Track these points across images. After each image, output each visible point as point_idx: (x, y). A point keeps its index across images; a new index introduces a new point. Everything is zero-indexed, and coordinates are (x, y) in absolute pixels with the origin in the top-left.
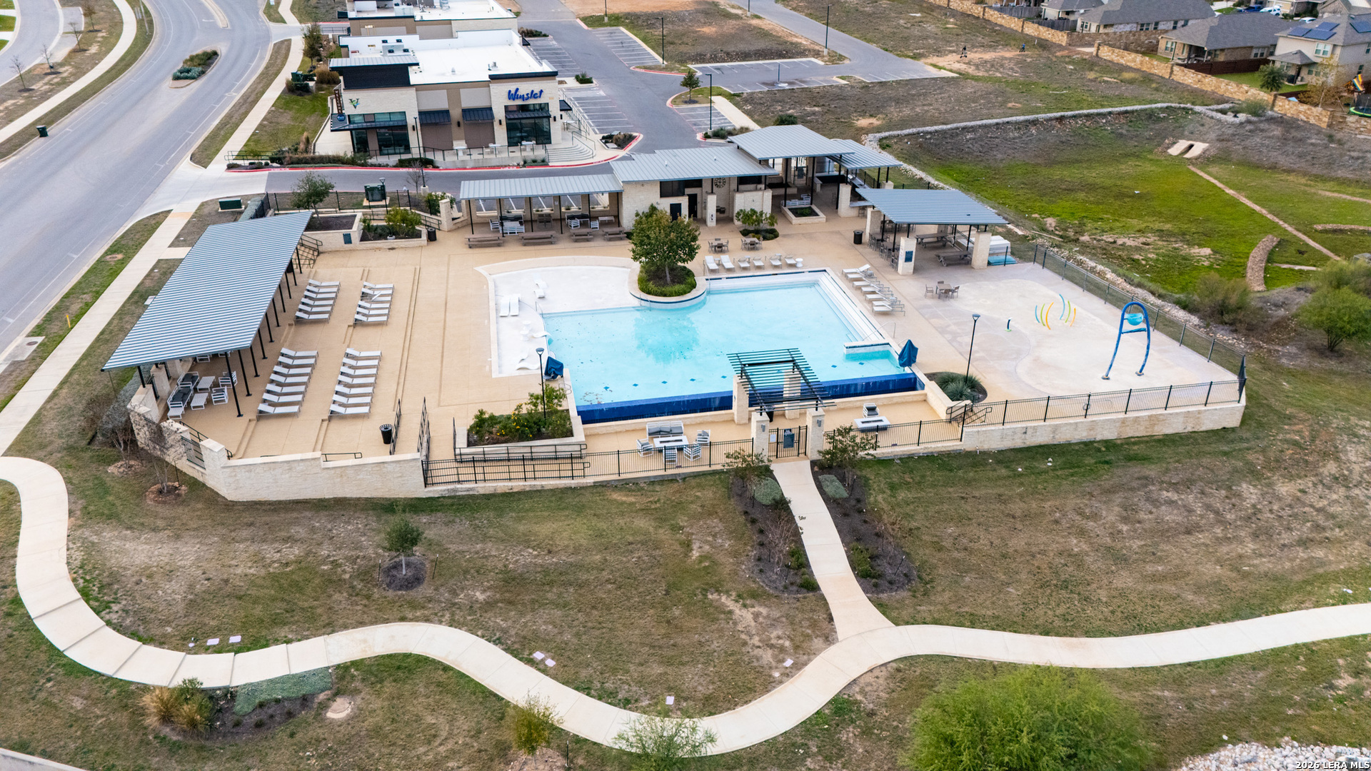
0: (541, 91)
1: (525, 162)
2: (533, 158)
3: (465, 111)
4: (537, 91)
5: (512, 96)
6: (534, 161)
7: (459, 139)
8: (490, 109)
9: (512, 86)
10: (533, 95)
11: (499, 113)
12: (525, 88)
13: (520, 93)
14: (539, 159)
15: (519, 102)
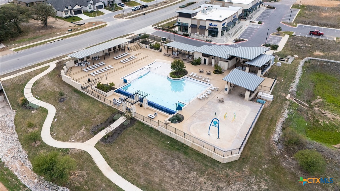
0: (217, 25)
1: (206, 40)
2: (208, 40)
3: (200, 26)
4: (216, 25)
5: (210, 25)
6: (208, 41)
7: (198, 32)
8: (205, 26)
9: (211, 22)
10: (215, 25)
11: (207, 28)
12: (214, 23)
13: (212, 24)
14: (210, 40)
15: (212, 26)
